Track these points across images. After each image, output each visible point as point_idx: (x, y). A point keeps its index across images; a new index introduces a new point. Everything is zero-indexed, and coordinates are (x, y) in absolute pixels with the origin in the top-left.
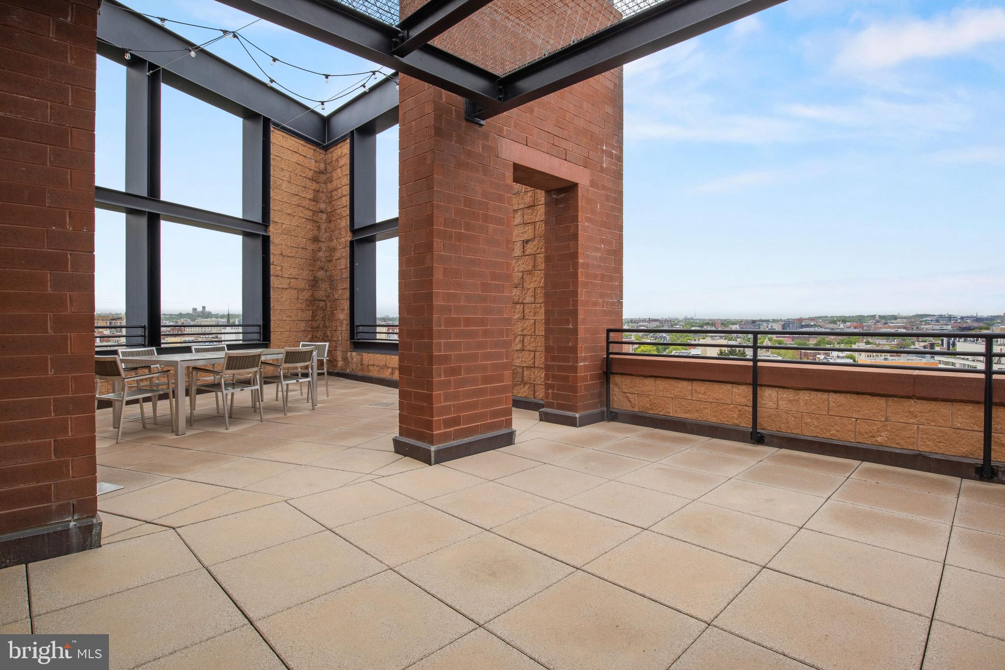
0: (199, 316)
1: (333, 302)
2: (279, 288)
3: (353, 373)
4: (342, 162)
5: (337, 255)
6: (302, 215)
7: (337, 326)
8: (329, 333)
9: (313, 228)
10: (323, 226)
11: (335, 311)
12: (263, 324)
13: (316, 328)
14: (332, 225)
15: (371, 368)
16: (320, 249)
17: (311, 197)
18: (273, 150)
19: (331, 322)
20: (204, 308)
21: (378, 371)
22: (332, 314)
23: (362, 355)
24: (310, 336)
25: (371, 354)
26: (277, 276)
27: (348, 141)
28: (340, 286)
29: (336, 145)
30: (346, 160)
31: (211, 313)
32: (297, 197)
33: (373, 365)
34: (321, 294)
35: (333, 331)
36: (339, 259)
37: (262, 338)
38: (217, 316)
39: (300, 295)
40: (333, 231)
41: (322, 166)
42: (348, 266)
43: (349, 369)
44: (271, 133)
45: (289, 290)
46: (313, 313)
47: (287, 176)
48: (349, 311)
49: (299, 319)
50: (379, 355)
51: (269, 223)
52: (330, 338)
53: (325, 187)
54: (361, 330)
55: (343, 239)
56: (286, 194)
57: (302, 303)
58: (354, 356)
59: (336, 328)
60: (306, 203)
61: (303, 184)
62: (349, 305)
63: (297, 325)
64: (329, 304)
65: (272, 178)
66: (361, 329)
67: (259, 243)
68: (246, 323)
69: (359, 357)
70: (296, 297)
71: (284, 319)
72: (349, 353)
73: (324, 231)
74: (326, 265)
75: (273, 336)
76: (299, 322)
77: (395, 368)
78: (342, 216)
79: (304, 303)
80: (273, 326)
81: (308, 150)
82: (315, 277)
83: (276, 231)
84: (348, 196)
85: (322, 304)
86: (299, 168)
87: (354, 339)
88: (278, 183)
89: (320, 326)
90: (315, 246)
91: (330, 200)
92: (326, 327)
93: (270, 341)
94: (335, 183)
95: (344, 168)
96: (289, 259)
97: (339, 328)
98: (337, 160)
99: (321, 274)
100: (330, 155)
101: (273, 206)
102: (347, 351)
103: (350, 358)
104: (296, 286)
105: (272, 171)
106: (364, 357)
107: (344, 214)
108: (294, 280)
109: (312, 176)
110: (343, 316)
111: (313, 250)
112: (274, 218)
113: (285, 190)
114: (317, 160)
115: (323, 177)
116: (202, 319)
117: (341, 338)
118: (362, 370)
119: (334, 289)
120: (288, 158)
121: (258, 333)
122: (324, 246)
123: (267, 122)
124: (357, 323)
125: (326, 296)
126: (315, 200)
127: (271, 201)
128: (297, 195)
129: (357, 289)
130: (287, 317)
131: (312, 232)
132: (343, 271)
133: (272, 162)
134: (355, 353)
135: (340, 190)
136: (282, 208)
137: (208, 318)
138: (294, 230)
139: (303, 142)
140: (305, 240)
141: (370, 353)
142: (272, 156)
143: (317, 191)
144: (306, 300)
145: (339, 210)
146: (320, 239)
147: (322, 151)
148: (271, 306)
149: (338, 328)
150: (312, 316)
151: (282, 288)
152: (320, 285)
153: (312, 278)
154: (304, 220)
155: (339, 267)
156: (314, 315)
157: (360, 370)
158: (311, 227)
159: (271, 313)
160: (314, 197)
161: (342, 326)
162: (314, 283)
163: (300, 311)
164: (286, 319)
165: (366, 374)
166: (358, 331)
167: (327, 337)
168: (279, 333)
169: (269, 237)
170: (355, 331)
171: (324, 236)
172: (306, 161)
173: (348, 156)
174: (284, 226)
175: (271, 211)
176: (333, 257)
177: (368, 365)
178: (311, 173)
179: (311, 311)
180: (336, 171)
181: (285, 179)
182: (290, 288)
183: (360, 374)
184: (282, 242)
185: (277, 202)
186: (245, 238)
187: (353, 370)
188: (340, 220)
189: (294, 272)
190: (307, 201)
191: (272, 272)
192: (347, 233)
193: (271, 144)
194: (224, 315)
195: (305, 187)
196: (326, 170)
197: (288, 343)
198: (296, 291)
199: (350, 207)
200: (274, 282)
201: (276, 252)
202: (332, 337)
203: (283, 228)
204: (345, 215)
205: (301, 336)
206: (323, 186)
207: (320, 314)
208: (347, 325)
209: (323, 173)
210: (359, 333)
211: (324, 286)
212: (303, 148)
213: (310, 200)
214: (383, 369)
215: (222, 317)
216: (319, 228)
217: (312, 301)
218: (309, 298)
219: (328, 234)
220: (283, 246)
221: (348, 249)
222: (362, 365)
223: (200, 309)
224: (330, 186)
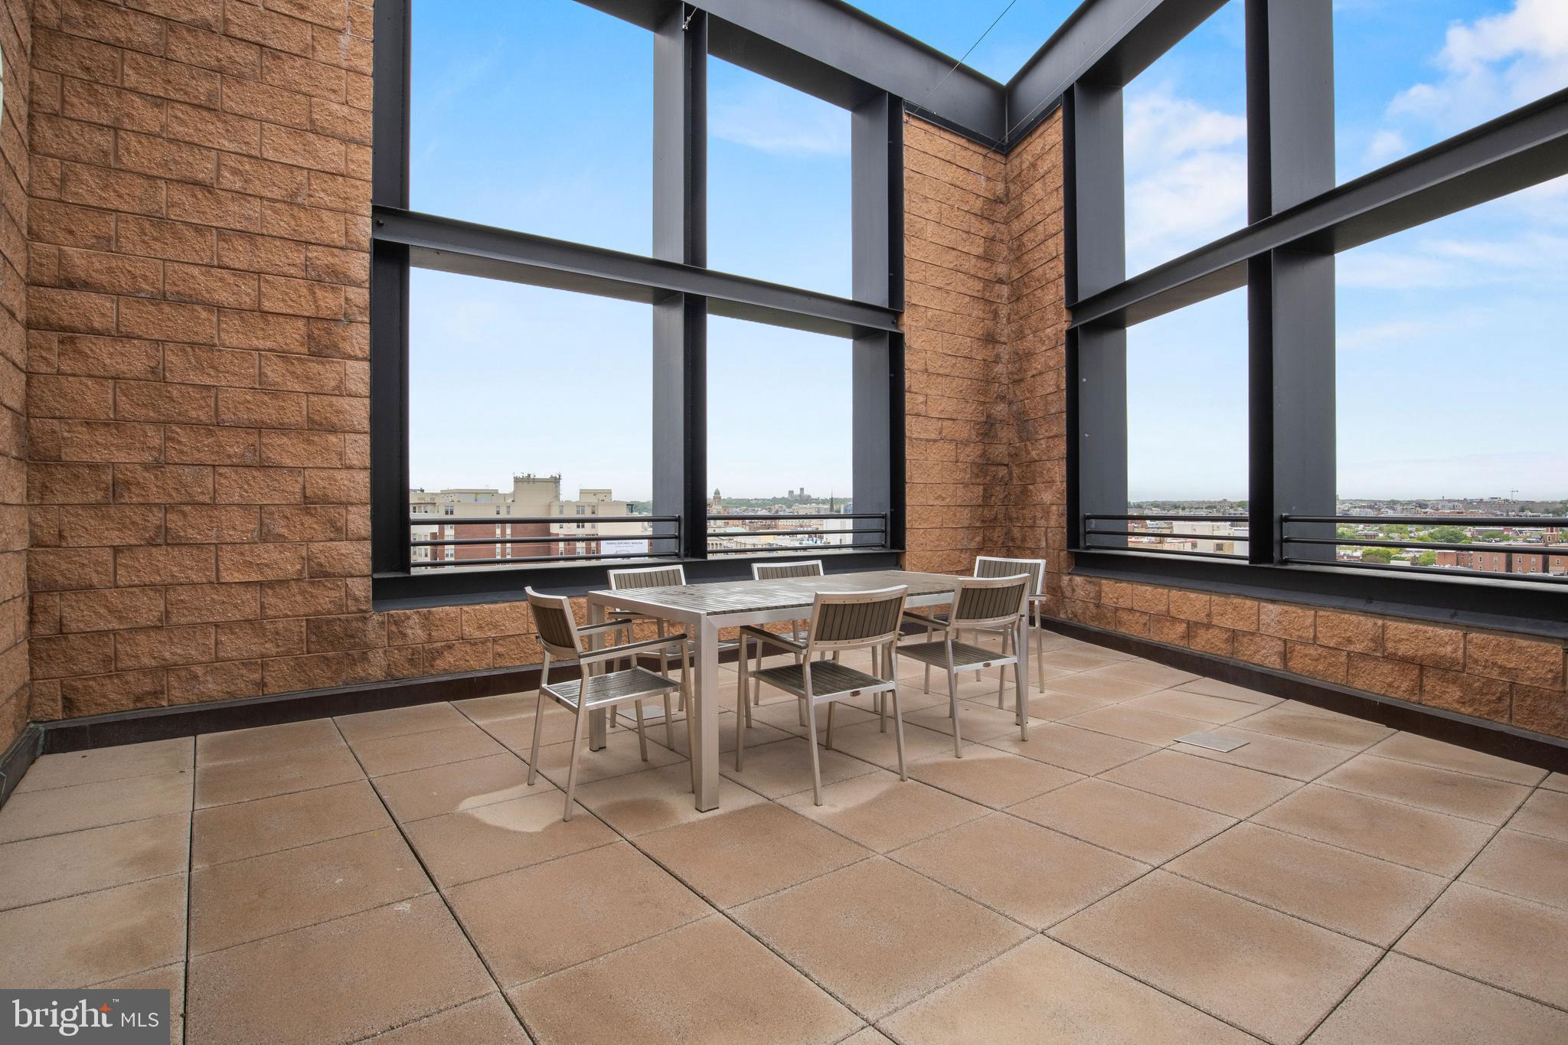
0: (796, 501)
1: (1027, 466)
2: (921, 440)
3: (1075, 622)
4: (1043, 167)
5: (1037, 365)
6: (963, 289)
7: (1035, 517)
8: (1016, 533)
9: (985, 316)
10: (1004, 312)
11: (1031, 487)
12: (891, 513)
13: (990, 521)
14: (1023, 306)
15: (1125, 616)
16: (997, 360)
17: (980, 251)
18: (909, 160)
19: (1023, 509)
20: (802, 489)
21: (1145, 624)
22: (1025, 491)
23: (1100, 585)
24: (978, 539)
25: (1124, 585)
26: (918, 415)
27: (1060, 114)
28: (1043, 432)
29: (1030, 134)
30: (1057, 158)
31: (810, 496)
32: (954, 252)
33: (1131, 610)
34: (1000, 451)
35: (1026, 529)
36: (1041, 373)
37: (889, 543)
38: (817, 501)
39: (961, 453)
40: (1026, 317)
41: (1000, 188)
42: (1064, 386)
43: (1066, 613)
44: (904, 125)
45: (940, 444)
46: (985, 490)
47: (935, 210)
48: (1065, 485)
49: (959, 502)
50: (1149, 588)
51: (902, 308)
52: (1019, 543)
53: (1006, 231)
54: (1093, 526)
55: (1049, 330)
56: (933, 247)
57: (965, 470)
58: (1080, 585)
59: (1035, 522)
60: (970, 264)
61: (965, 227)
62: (1065, 473)
63: (955, 515)
64: (1016, 471)
65: (906, 216)
66: (1093, 524)
67: (882, 351)
68: (860, 512)
69: (1089, 587)
70: (952, 458)
71: (931, 504)
72: (1066, 579)
73: (1004, 321)
74: (1011, 391)
75: (910, 539)
76: (959, 509)
77: (1196, 623)
78: (1047, 279)
79: (969, 471)
80: (910, 518)
81: (972, 157)
82: (989, 416)
83: (914, 324)
84: (1062, 233)
85: (1002, 472)
86: (957, 193)
87: (1078, 547)
88: (918, 226)
89: (999, 517)
90: (988, 353)
91: (1019, 252)
92: (1011, 519)
93: (903, 547)
94: (1027, 218)
95: (1049, 179)
96: (939, 379)
97: (1042, 523)
98: (1033, 165)
99: (1000, 410)
100: (1016, 162)
101: (910, 273)
102: (1059, 574)
103: (1069, 588)
104: (952, 435)
105: (906, 202)
106: (1105, 588)
107: (1052, 275)
108: (950, 422)
109: (982, 209)
110: (1051, 495)
111: (984, 360)
112: (910, 298)
113: (930, 239)
114: (990, 176)
115: (1002, 211)
116: (800, 506)
117: (1044, 544)
118: (1099, 617)
119: (1028, 440)
120: (935, 175)
121: (882, 532)
122: (1004, 352)
123: (896, 103)
124: (1085, 510)
125: (1010, 455)
126: (987, 258)
127: (905, 262)
128: (953, 249)
129: (1085, 435)
130: (937, 498)
131: (982, 325)
132: (1050, 398)
133: (906, 185)
134: (1082, 578)
135: (1040, 228)
136: (925, 276)
137: (806, 504)
138: (950, 320)
139: (963, 142)
140: (969, 339)
141: (1121, 581)
142: (906, 173)
143: (991, 240)
144: (973, 463)
145: (1040, 270)
146: (997, 337)
147: (998, 157)
148: (907, 477)
149: (1038, 522)
150: (984, 497)
151: (928, 440)
152: (999, 433)
153: (983, 419)
154: (967, 299)
155: (1040, 392)
156: (987, 496)
157: (1093, 618)
158: (981, 314)
159: (907, 490)
160: (985, 251)
161: (1047, 519)
162: (987, 429)
163: (962, 486)
164: (935, 503)
165: (1110, 628)
166: (1088, 530)
167: (1013, 540)
168: (922, 531)
169: (901, 336)
170: (1081, 530)
171: (1005, 331)
172: (970, 178)
173: (1060, 147)
174: (930, 313)
175: (906, 283)
176: (1025, 371)
177: (1117, 609)
178: (979, 203)
179: (981, 487)
180: (1032, 189)
181: (931, 218)
182: (942, 439)
183: (1094, 626)
184: (927, 346)
185: (918, 264)
186: (857, 342)
187: (1075, 616)
188: (1043, 290)
189: (949, 406)
190: (973, 261)
191: (908, 407)
192: (1058, 314)
193: (905, 148)
194: (827, 499)
195: (968, 232)
196: (1007, 195)
197: (939, 553)
198: (952, 446)
199: (1066, 257)
200: (913, 427)
201: (914, 367)
202: (1024, 540)
203: (928, 316)
204: (1053, 277)
205: (963, 539)
206: (1002, 227)
207: (999, 492)
208: (1060, 515)
209: (1002, 202)
210: (1089, 533)
211: (1006, 434)
212: (964, 153)
213: (978, 257)
214: (1159, 621)
215: (824, 502)
216: (996, 315)
217: (984, 467)
218: (978, 460)
219: (1014, 327)
220: (929, 353)
221: (1063, 349)
222: (1098, 606)
223: (797, 492)
224: (1016, 226)
